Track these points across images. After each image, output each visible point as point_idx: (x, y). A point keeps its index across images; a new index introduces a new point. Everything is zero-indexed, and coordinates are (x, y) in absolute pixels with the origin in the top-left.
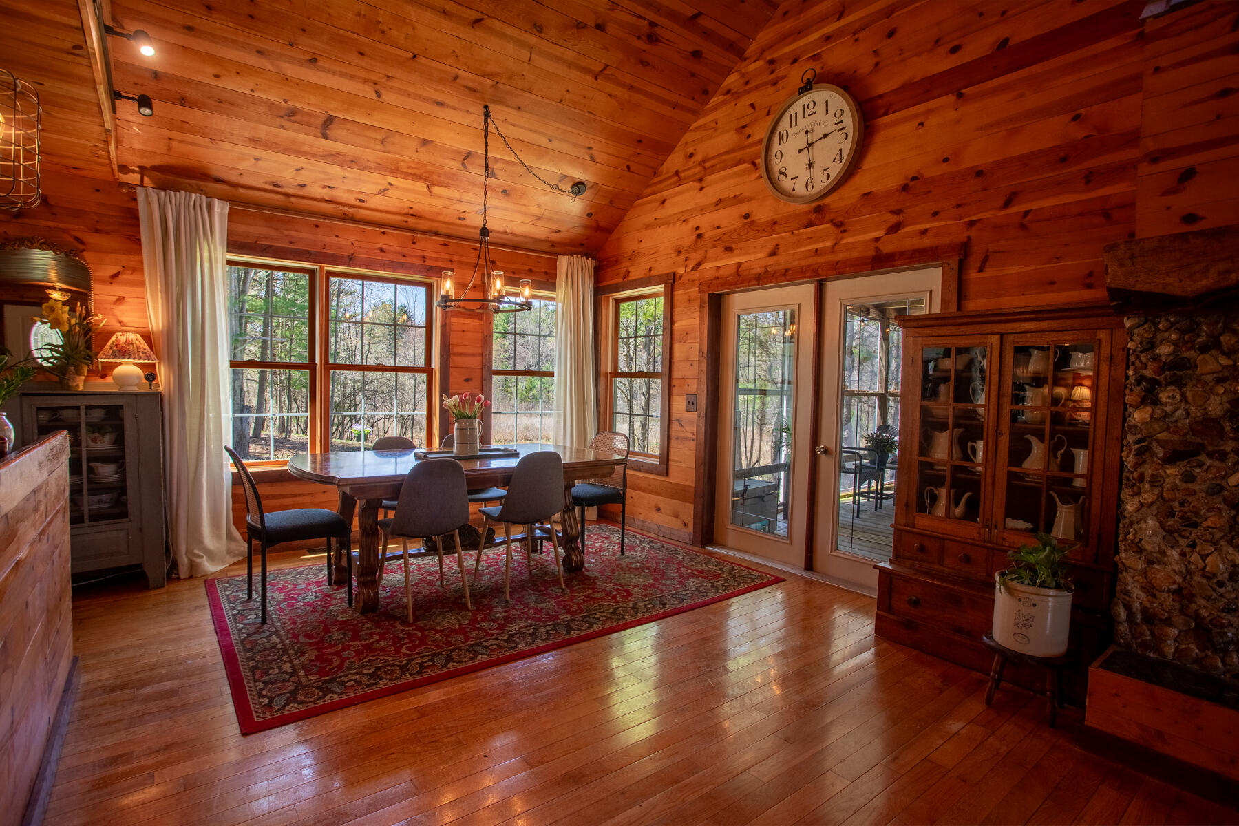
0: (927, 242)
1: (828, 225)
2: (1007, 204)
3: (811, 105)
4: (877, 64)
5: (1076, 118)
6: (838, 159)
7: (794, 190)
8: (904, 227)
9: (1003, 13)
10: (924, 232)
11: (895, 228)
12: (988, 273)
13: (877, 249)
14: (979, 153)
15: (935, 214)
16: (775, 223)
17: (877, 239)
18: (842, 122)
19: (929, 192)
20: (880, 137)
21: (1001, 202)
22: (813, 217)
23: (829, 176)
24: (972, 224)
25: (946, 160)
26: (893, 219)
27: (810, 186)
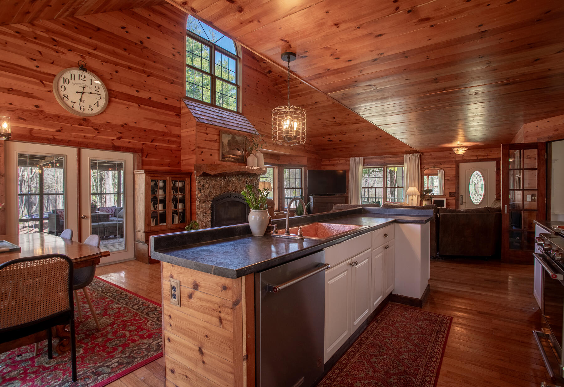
0: (130, 146)
1: (92, 128)
2: (152, 142)
3: (83, 76)
4: (111, 79)
5: (166, 126)
6: (97, 104)
7: (73, 107)
8: (123, 139)
9: (150, 90)
10: (130, 142)
11: (120, 138)
12: (148, 159)
13: (113, 144)
14: (145, 125)
15: (133, 138)
16: (59, 117)
17: (113, 140)
18: (98, 91)
19: (131, 130)
20: (113, 105)
21: (151, 140)
22: (82, 122)
23: (92, 109)
24: (143, 144)
25: (135, 123)
26: (120, 135)
27: (82, 109)
